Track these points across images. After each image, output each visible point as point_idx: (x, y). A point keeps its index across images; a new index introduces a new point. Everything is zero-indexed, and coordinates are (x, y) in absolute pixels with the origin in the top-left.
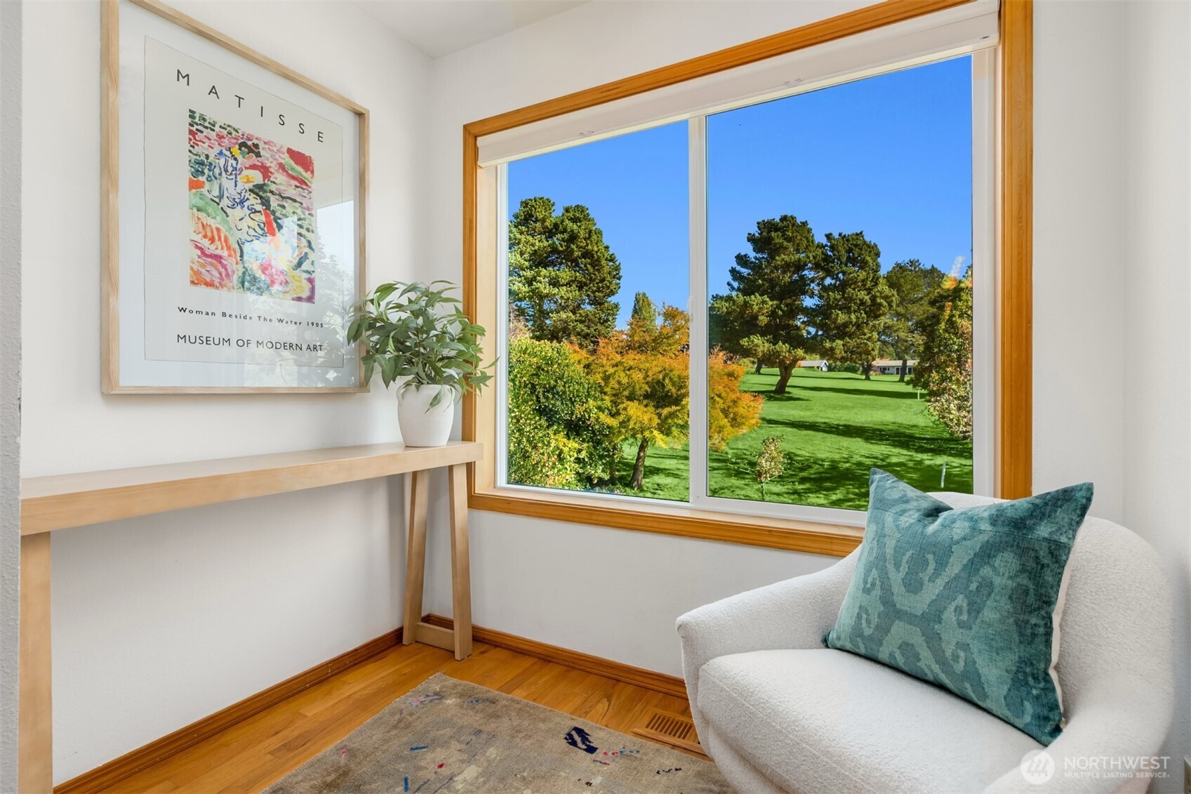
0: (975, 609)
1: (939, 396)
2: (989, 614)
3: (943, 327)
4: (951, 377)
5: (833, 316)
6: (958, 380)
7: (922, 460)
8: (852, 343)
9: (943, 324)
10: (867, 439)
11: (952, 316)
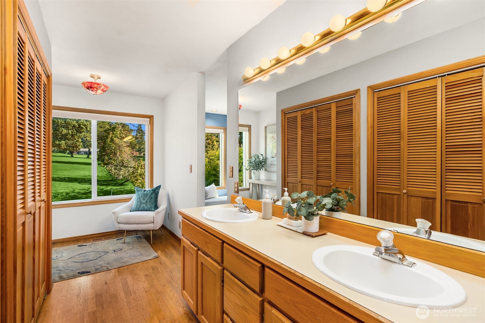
0: (151, 200)
1: (108, 165)
2: (152, 200)
3: (109, 140)
4: (112, 158)
5: (60, 130)
6: (114, 159)
7: (103, 188)
8: (70, 142)
9: (109, 139)
10: (79, 183)
11: (112, 137)
